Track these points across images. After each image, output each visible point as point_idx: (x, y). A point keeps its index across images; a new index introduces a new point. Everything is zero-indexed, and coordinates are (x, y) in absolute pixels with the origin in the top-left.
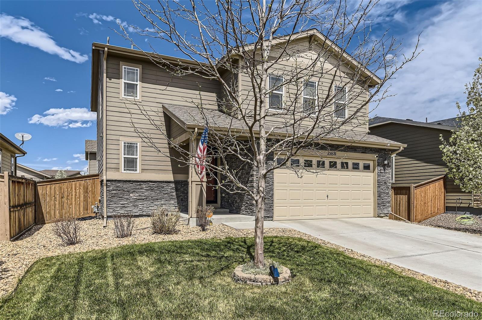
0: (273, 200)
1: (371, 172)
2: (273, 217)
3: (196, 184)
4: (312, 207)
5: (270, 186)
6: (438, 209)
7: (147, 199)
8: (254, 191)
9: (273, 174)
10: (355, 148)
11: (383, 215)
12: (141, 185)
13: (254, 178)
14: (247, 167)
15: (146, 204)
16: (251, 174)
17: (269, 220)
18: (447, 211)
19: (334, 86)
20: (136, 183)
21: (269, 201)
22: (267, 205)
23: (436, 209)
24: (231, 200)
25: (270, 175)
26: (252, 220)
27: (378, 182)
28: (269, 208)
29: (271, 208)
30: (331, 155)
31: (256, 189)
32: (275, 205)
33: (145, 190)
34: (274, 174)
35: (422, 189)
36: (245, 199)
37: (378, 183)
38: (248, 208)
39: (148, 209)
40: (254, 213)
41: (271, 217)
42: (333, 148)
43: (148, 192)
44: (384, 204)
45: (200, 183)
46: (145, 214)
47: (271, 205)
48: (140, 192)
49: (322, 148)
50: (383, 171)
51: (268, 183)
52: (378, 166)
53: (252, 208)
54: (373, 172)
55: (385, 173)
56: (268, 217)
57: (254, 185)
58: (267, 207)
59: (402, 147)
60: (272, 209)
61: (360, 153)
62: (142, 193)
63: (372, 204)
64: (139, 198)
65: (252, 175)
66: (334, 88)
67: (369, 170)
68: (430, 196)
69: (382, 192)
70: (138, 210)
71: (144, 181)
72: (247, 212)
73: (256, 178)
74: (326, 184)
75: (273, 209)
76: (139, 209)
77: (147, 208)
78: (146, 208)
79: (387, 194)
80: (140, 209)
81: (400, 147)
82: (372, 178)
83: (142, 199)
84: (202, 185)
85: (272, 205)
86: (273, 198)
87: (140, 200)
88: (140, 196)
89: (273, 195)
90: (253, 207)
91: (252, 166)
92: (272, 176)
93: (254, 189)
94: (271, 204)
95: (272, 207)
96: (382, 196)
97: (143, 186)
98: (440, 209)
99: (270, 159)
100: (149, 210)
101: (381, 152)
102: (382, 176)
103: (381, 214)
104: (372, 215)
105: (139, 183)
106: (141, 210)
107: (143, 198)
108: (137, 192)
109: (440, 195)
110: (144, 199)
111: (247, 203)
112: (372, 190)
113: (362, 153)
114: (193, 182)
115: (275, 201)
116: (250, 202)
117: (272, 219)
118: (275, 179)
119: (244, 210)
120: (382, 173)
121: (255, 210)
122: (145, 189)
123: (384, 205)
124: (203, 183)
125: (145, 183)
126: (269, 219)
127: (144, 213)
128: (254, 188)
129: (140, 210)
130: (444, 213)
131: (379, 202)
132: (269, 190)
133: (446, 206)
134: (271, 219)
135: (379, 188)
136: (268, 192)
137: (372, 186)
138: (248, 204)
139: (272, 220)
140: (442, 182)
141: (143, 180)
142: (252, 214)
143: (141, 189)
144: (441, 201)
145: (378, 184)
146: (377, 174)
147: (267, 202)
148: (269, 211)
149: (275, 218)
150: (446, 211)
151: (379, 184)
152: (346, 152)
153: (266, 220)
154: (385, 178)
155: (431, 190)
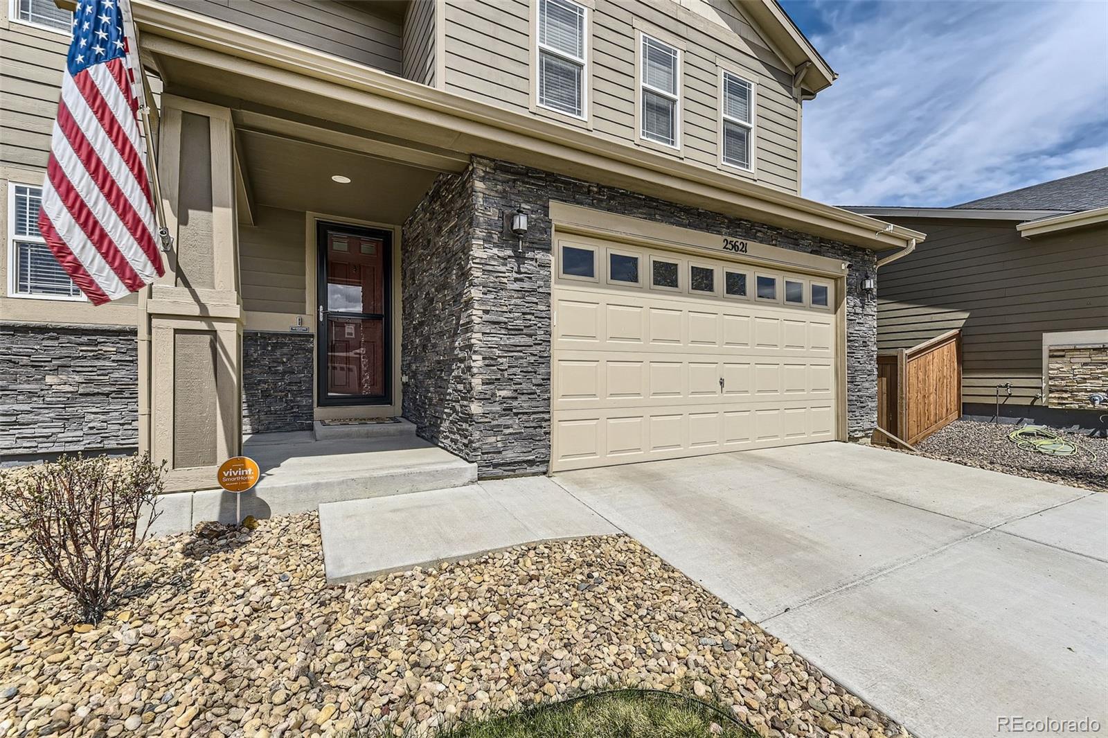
0: (549, 399)
1: (828, 311)
2: (548, 461)
3: (176, 331)
4: (679, 417)
5: (539, 348)
6: (947, 410)
7: (121, 392)
8: (473, 364)
9: (548, 302)
10: (795, 236)
11: (860, 434)
12: (96, 345)
13: (475, 312)
14: (454, 277)
15: (115, 410)
16: (465, 298)
17: (534, 474)
18: (965, 416)
19: (723, 74)
20: (73, 338)
21: (534, 403)
22: (525, 417)
23: (945, 410)
24: (420, 396)
25: (536, 303)
26: (466, 481)
27: (849, 341)
28: (535, 428)
29: (541, 427)
30: (733, 250)
31: (480, 357)
32: (556, 415)
33: (113, 361)
34: (551, 301)
35: (920, 362)
36: (450, 394)
37: (849, 344)
38: (458, 429)
39: (126, 427)
40: (475, 450)
41: (542, 462)
42: (739, 228)
43: (127, 368)
44: (862, 403)
45: (202, 326)
46: (116, 446)
47: (542, 415)
48: (90, 369)
49: (707, 225)
50: (859, 310)
51: (530, 336)
52: (849, 293)
53: (467, 430)
54: (835, 313)
55: (865, 315)
56: (531, 463)
57: (473, 341)
58: (527, 425)
59: (914, 240)
60: (546, 433)
61: (808, 252)
62: (99, 372)
63: (833, 403)
64: (88, 390)
65: (468, 304)
66: (723, 78)
67: (824, 307)
68: (933, 380)
69: (859, 368)
70: (80, 433)
71: (109, 331)
72: (455, 441)
73: (480, 313)
74: (717, 343)
75: (549, 433)
76: (85, 429)
77: (121, 424)
78: (117, 427)
79: (869, 375)
80: (91, 428)
81: (907, 241)
82: (831, 329)
83: (98, 394)
84: (213, 333)
85: (546, 416)
86: (548, 391)
87: (89, 399)
88: (89, 382)
89: (549, 379)
90: (470, 428)
91: (469, 266)
92: (544, 308)
93: (474, 357)
94: (543, 412)
95: (544, 424)
96: (858, 379)
97: (105, 349)
98: (951, 409)
99: (535, 246)
100: (130, 432)
101: (856, 256)
102: (858, 323)
103: (856, 430)
104: (832, 434)
105: (85, 339)
106: (95, 431)
107: (107, 389)
108: (78, 369)
109: (951, 377)
110: (107, 395)
111: (453, 408)
112: (832, 362)
113: (811, 253)
114: (154, 321)
115: (557, 402)
116: (462, 406)
117: (544, 469)
118: (554, 321)
119: (447, 434)
120: (858, 314)
121: (478, 440)
122: (113, 357)
123: (863, 405)
124: (218, 326)
125: (114, 339)
126: (535, 469)
127: (112, 444)
128: (475, 352)
129: (92, 432)
130: (959, 418)
131: (851, 398)
132: (532, 359)
133: (963, 403)
134: (542, 468)
135: (852, 357)
136: (530, 369)
137: (831, 351)
138: (457, 413)
139: (545, 473)
140: (953, 344)
141: (106, 327)
142: (468, 455)
143: (97, 358)
144: (952, 391)
145: (849, 347)
146: (846, 318)
147: (524, 405)
148: (531, 438)
149: (556, 463)
150: (963, 414)
151: (851, 344)
152: (773, 245)
153: (523, 475)
154: (864, 329)
155: (935, 364)
